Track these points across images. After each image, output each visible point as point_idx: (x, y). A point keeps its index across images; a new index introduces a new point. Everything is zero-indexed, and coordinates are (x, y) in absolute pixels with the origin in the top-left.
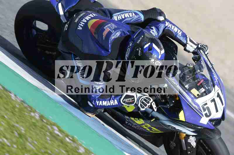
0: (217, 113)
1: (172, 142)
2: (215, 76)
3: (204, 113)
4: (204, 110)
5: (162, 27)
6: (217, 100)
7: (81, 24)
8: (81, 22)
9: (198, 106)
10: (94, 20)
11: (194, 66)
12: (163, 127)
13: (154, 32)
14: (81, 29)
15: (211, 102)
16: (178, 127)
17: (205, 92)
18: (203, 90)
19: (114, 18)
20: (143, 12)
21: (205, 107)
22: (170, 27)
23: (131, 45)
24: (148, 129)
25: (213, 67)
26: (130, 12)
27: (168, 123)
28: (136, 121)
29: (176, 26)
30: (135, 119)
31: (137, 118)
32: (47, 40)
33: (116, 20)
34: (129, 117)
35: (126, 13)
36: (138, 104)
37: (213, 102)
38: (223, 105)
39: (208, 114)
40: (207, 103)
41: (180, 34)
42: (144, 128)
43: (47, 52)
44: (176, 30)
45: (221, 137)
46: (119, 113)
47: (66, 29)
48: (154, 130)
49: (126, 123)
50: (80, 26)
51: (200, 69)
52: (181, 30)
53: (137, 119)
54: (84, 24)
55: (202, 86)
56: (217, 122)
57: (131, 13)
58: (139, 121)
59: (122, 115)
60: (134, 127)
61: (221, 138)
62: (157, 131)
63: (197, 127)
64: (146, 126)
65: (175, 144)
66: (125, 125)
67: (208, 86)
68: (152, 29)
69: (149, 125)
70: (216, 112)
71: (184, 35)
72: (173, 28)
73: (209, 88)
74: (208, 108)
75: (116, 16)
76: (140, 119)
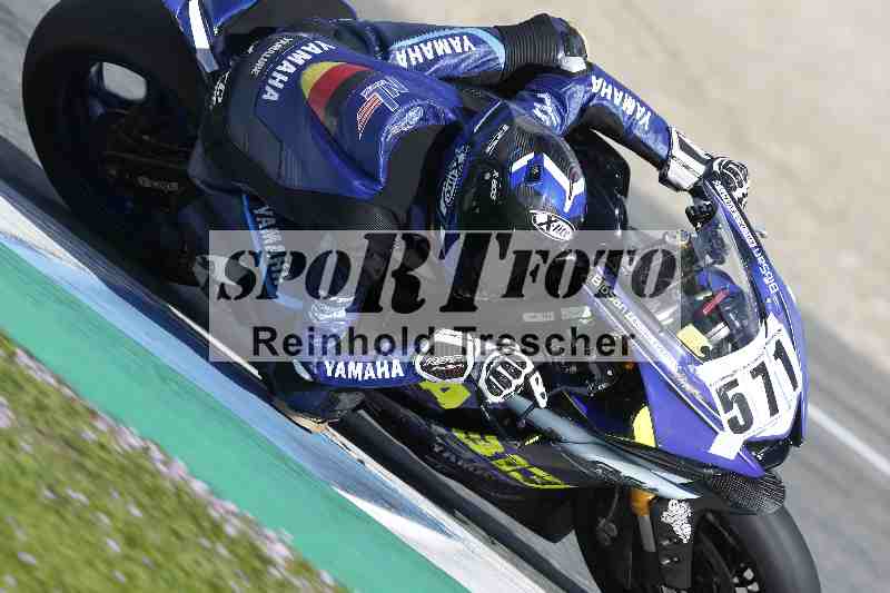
0: (776, 416)
1: (603, 521)
2: (766, 281)
3: (724, 418)
4: (728, 407)
5: (577, 96)
6: (776, 369)
7: (275, 78)
8: (275, 74)
9: (704, 389)
10: (326, 66)
11: (690, 242)
12: (573, 466)
13: (546, 113)
14: (275, 97)
15: (754, 377)
16: (627, 470)
17: (729, 338)
18: (722, 331)
19: (395, 57)
20: (502, 33)
21: (730, 394)
22: (609, 97)
23: (461, 158)
24: (516, 475)
25: (759, 246)
26: (453, 36)
27: (592, 454)
28: (472, 445)
29: (631, 94)
30: (468, 438)
31: (475, 432)
32: (146, 137)
33: (404, 64)
34: (448, 429)
35: (441, 37)
36: (479, 377)
37: (760, 377)
38: (795, 386)
39: (742, 422)
40: (736, 380)
41: (644, 120)
42: (501, 471)
43: (144, 182)
44: (629, 106)
45: (783, 507)
46: (411, 414)
47: (217, 98)
48: (538, 477)
49: (437, 449)
50: (270, 86)
51: (713, 254)
52: (648, 109)
53: (477, 436)
54: (285, 79)
55: (719, 316)
56: (775, 450)
57: (458, 38)
58: (483, 443)
59: (422, 421)
60: (465, 466)
61: (786, 512)
62: (549, 483)
63: (700, 470)
64: (509, 464)
65: (614, 526)
66: (432, 456)
67: (741, 315)
68: (542, 101)
69: (521, 462)
70: (772, 414)
71: (661, 128)
72: (617, 101)
73: (746, 323)
74: (741, 399)
75: (403, 51)
76: (487, 437)
